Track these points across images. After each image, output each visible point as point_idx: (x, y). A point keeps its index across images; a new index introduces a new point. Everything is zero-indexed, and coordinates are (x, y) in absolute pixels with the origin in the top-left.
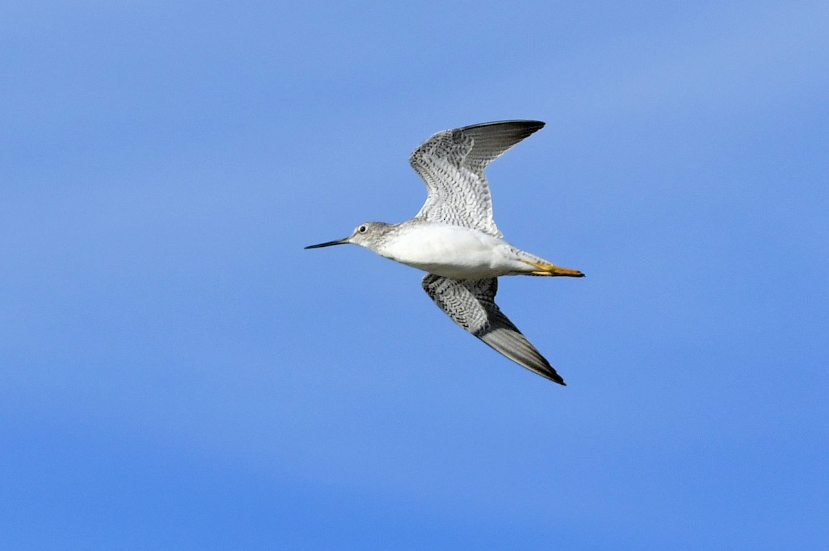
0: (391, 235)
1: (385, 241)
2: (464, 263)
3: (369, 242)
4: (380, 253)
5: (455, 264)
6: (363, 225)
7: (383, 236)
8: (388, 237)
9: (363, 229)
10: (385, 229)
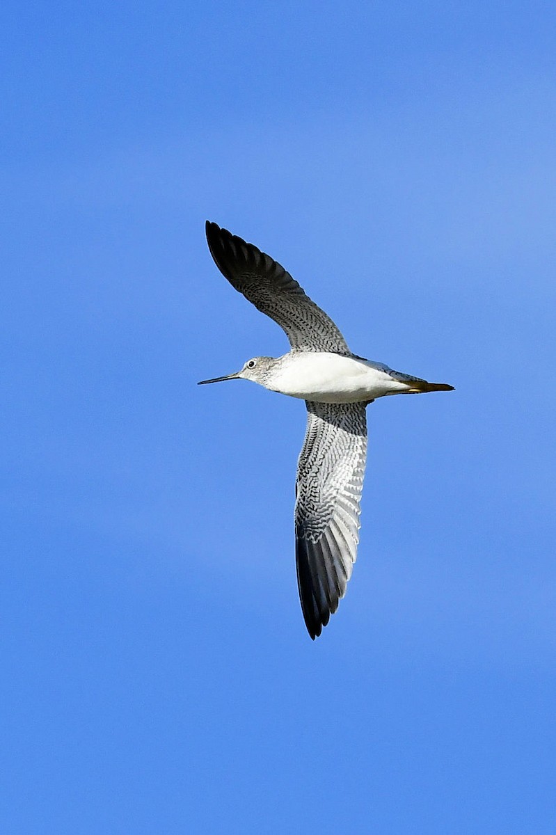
0: (276, 368)
1: (271, 375)
2: (342, 389)
3: (257, 377)
4: (267, 387)
5: (335, 391)
6: (252, 360)
7: (269, 371)
8: (273, 371)
9: (252, 364)
10: (271, 363)
